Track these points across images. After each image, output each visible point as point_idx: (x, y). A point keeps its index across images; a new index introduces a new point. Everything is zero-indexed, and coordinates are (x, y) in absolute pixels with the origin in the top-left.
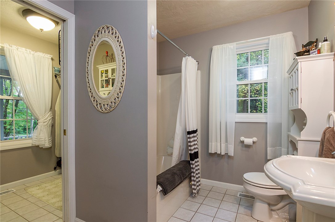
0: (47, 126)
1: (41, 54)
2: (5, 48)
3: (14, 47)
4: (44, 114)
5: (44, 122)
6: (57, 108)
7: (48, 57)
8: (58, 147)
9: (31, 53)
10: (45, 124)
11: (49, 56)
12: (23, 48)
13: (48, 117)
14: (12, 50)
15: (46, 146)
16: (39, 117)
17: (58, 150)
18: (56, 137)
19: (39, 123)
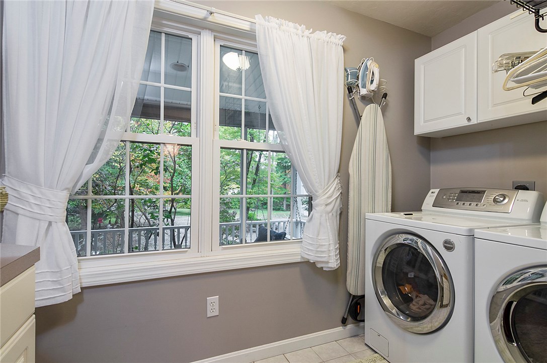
0: (333, 214)
1: (322, 35)
2: (257, 26)
3: (274, 22)
4: (326, 184)
5: (326, 205)
6: (352, 170)
7: (337, 41)
8: (353, 269)
9: (305, 33)
10: (330, 208)
11: (338, 39)
12: (291, 24)
13: (333, 192)
14: (269, 28)
15: (330, 265)
16: (316, 191)
17: (353, 276)
18: (350, 244)
19: (317, 205)
